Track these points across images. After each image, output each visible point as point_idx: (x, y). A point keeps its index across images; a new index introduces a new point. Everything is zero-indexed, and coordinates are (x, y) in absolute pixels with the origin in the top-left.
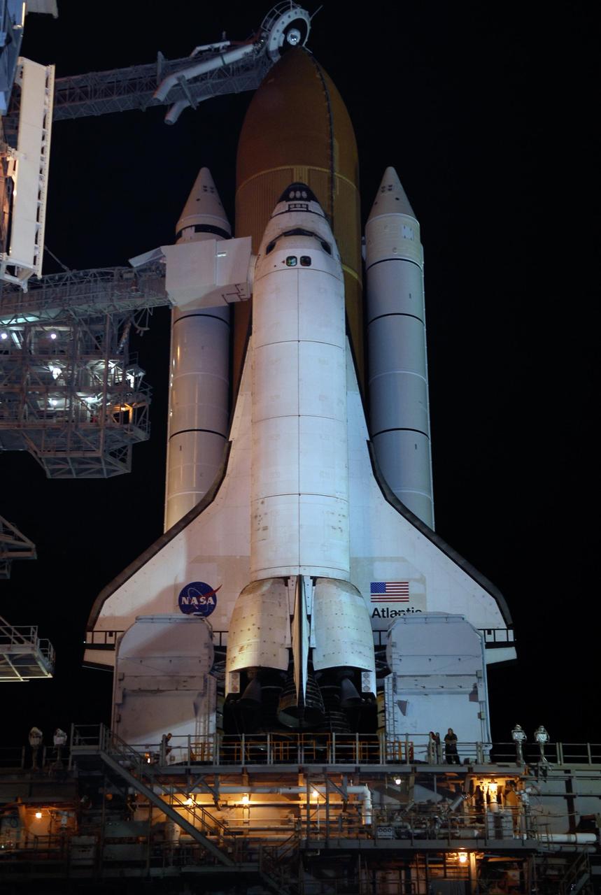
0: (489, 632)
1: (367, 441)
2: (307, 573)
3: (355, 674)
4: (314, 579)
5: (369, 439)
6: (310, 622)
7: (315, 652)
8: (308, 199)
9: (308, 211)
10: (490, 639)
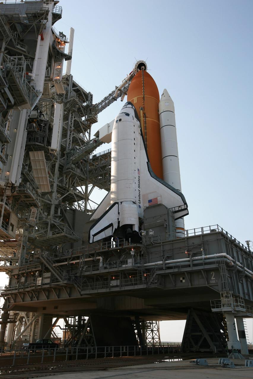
0: (180, 207)
1: (147, 162)
2: (119, 201)
3: (131, 226)
4: (121, 202)
5: (147, 161)
6: (119, 215)
7: (120, 222)
8: (127, 105)
9: (126, 107)
10: (180, 209)
